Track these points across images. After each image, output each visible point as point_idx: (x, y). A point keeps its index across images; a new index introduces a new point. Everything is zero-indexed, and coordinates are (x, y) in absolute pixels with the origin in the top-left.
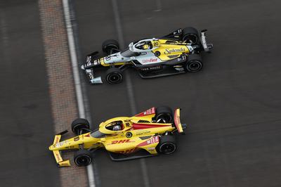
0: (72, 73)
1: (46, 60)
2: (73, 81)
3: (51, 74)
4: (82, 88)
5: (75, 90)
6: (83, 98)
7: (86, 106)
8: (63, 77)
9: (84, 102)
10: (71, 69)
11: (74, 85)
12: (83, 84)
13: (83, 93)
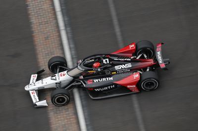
0: (56, 18)
1: (27, 6)
2: (58, 27)
3: (34, 20)
4: (67, 33)
5: (60, 36)
6: (69, 44)
7: (73, 52)
8: (47, 23)
9: (70, 48)
10: (55, 14)
11: (59, 31)
12: (68, 29)
13: (68, 39)
